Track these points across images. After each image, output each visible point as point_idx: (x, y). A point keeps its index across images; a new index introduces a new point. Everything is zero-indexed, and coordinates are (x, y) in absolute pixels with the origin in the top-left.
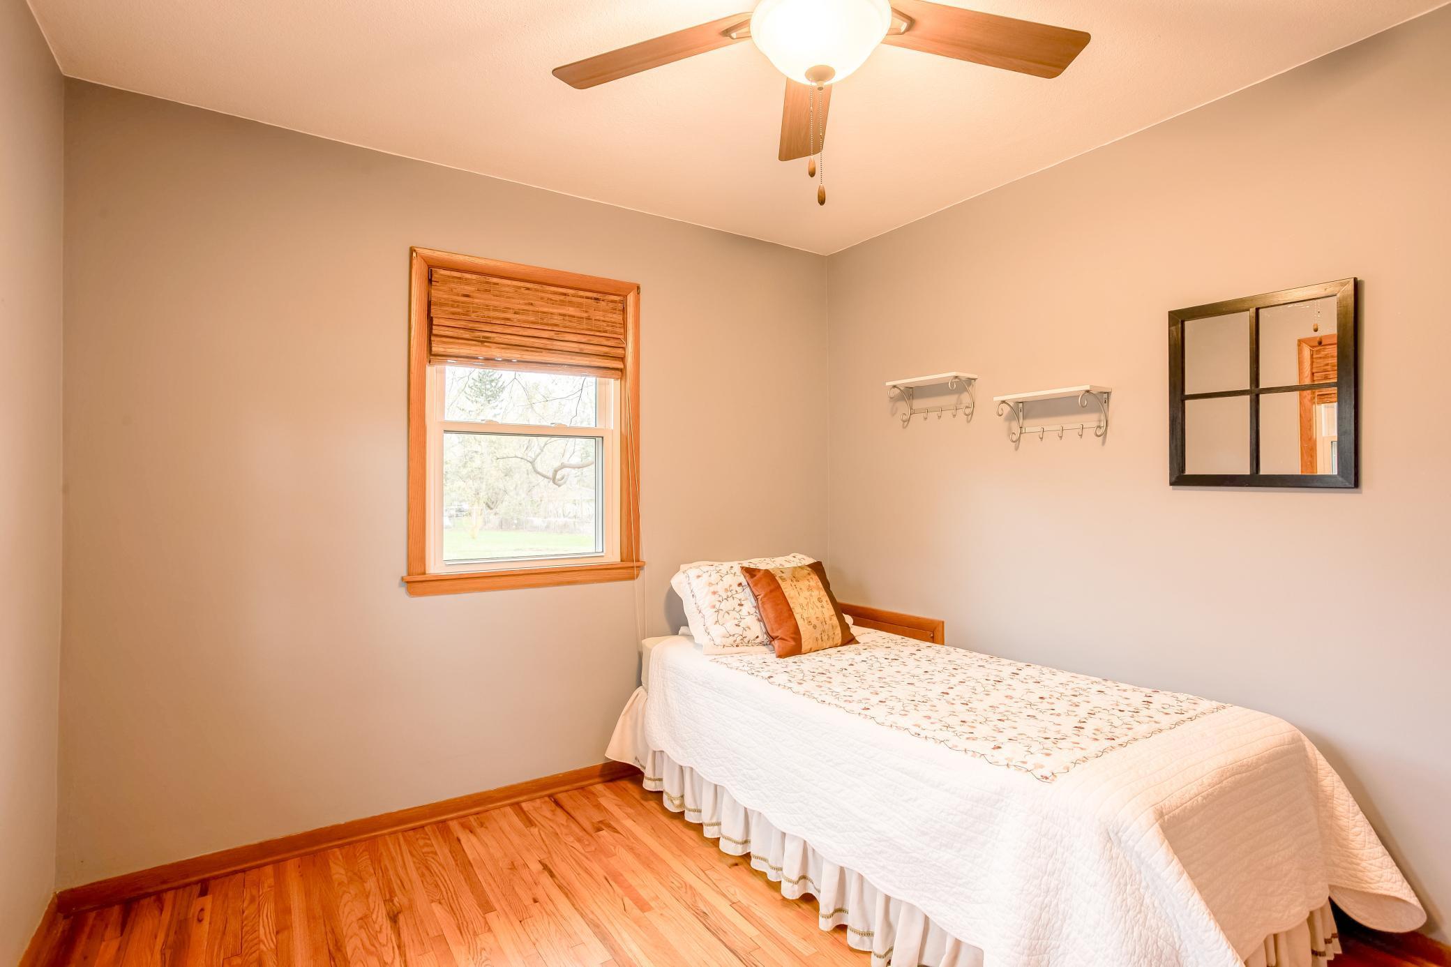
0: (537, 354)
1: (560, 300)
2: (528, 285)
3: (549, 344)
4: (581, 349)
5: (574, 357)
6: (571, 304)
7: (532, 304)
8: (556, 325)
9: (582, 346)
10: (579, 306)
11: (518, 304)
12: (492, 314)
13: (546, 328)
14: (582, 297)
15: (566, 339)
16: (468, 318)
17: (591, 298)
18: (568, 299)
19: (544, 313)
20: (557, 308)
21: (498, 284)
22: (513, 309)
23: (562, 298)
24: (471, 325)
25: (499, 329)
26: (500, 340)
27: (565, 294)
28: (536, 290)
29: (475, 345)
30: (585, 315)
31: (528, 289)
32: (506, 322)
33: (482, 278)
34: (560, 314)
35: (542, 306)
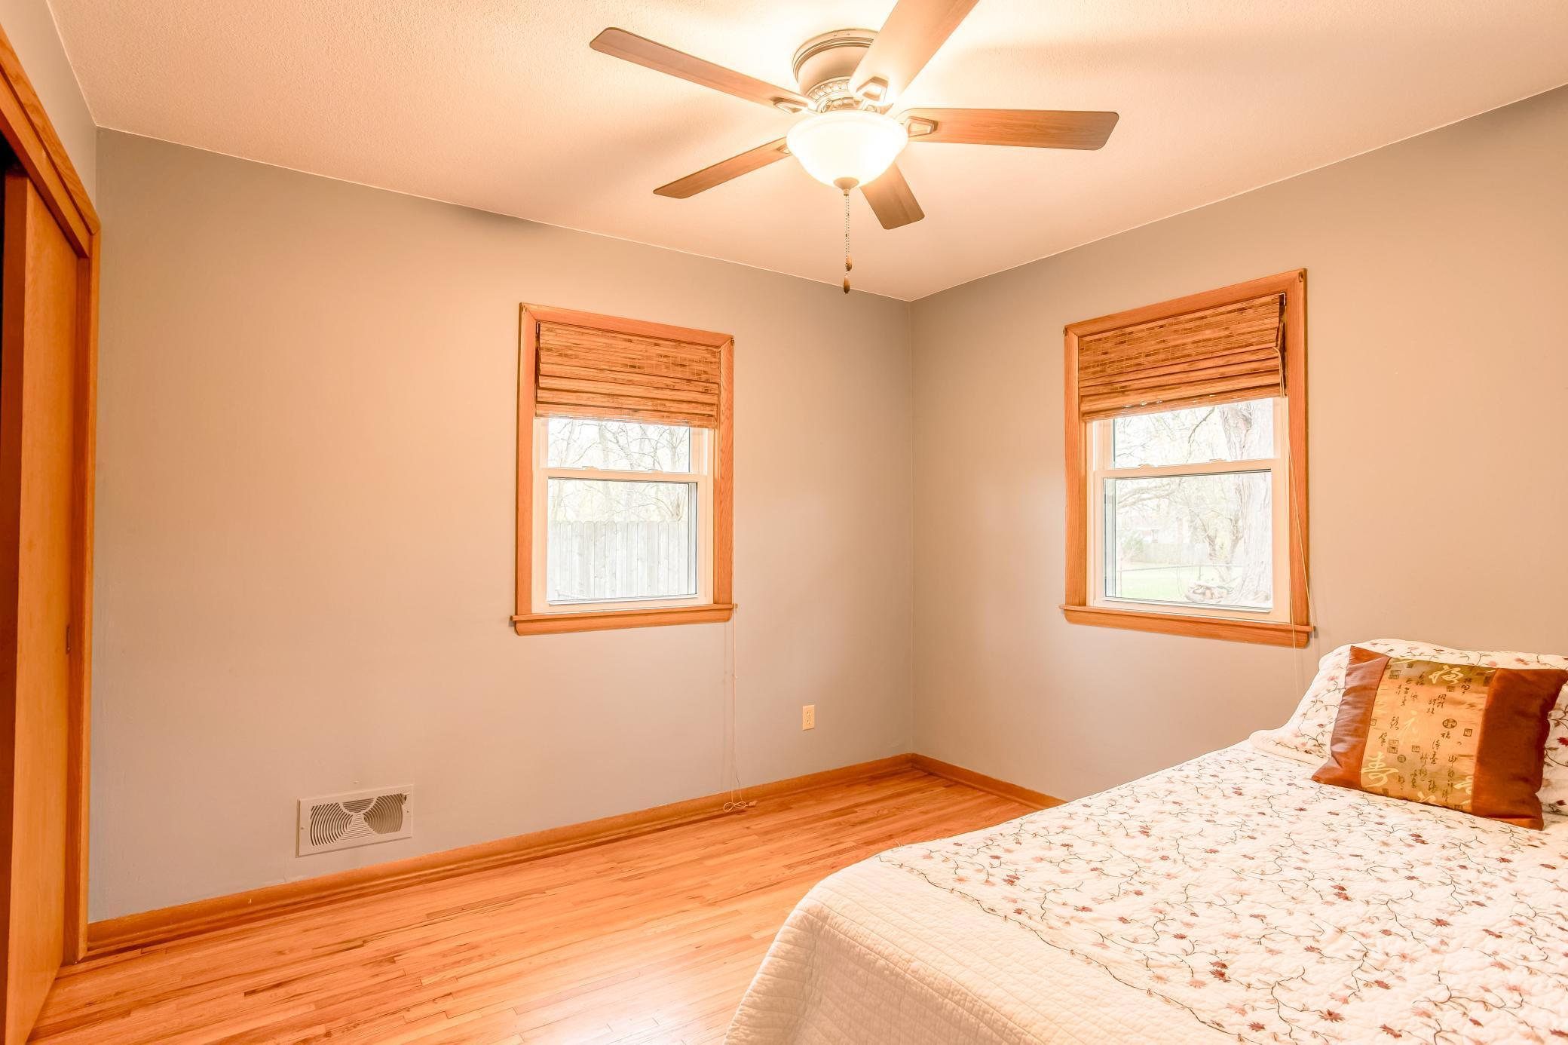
0: (1173, 391)
1: (1196, 327)
2: (1160, 323)
3: (1183, 377)
4: (1222, 374)
5: (1214, 385)
6: (1208, 326)
7: (1164, 341)
8: (1189, 356)
9: (1222, 370)
10: (1218, 325)
11: (1151, 345)
12: (1124, 364)
13: (1178, 361)
14: (1223, 314)
15: (1205, 366)
16: (1105, 374)
17: (1235, 311)
18: (1205, 321)
19: (1175, 346)
20: (1192, 336)
21: (1132, 333)
22: (1144, 353)
23: (1198, 323)
24: (1107, 380)
25: (1132, 376)
26: (1136, 386)
27: (1202, 318)
28: (1171, 325)
29: (1116, 397)
30: (1227, 333)
31: (1162, 327)
32: (1139, 368)
33: (1118, 332)
34: (1194, 343)
35: (1174, 340)
